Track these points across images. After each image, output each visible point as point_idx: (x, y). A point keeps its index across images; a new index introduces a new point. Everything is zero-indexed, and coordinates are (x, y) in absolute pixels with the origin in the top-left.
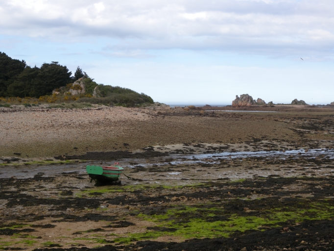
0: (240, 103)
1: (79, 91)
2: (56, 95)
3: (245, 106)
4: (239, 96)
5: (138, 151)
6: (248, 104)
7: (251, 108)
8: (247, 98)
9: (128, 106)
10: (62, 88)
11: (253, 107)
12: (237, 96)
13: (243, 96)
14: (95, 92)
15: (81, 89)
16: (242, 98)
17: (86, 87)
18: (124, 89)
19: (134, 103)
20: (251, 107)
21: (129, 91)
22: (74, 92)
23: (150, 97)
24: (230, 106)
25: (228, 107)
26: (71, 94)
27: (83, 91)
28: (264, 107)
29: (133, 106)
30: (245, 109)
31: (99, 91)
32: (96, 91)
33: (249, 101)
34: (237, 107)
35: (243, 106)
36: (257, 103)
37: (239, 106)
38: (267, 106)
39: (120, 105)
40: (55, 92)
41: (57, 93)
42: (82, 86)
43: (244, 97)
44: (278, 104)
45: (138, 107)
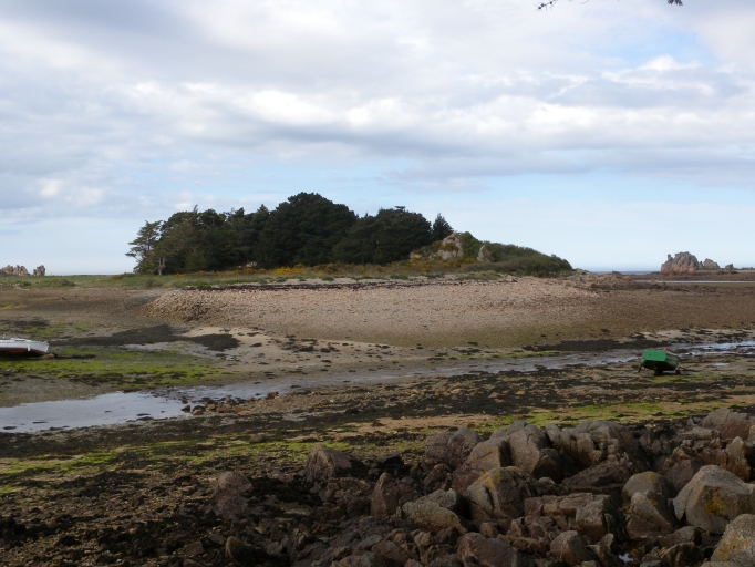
0: (676, 267)
1: (454, 253)
2: (417, 259)
3: (686, 272)
4: (673, 256)
5: (626, 339)
6: (691, 270)
7: (696, 276)
8: (687, 258)
9: (541, 276)
10: (423, 248)
11: (699, 274)
12: (669, 256)
13: (680, 255)
14: (481, 254)
15: (457, 250)
16: (679, 259)
17: (464, 247)
18: (521, 249)
19: (548, 270)
20: (695, 274)
21: (530, 252)
22: (446, 255)
23: (565, 261)
24: (658, 273)
25: (654, 275)
26: (440, 258)
27: (460, 254)
28: (718, 274)
29: (548, 276)
30: (686, 279)
31: (488, 253)
32: (484, 252)
33: (692, 264)
34: (670, 275)
35: (682, 273)
36: (704, 268)
37: (675, 273)
38: (723, 273)
39: (529, 274)
40: (414, 256)
41: (418, 256)
42: (458, 245)
43: (682, 258)
44: (743, 269)
45: (555, 277)
